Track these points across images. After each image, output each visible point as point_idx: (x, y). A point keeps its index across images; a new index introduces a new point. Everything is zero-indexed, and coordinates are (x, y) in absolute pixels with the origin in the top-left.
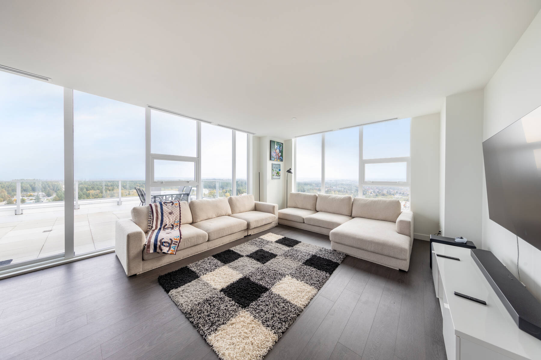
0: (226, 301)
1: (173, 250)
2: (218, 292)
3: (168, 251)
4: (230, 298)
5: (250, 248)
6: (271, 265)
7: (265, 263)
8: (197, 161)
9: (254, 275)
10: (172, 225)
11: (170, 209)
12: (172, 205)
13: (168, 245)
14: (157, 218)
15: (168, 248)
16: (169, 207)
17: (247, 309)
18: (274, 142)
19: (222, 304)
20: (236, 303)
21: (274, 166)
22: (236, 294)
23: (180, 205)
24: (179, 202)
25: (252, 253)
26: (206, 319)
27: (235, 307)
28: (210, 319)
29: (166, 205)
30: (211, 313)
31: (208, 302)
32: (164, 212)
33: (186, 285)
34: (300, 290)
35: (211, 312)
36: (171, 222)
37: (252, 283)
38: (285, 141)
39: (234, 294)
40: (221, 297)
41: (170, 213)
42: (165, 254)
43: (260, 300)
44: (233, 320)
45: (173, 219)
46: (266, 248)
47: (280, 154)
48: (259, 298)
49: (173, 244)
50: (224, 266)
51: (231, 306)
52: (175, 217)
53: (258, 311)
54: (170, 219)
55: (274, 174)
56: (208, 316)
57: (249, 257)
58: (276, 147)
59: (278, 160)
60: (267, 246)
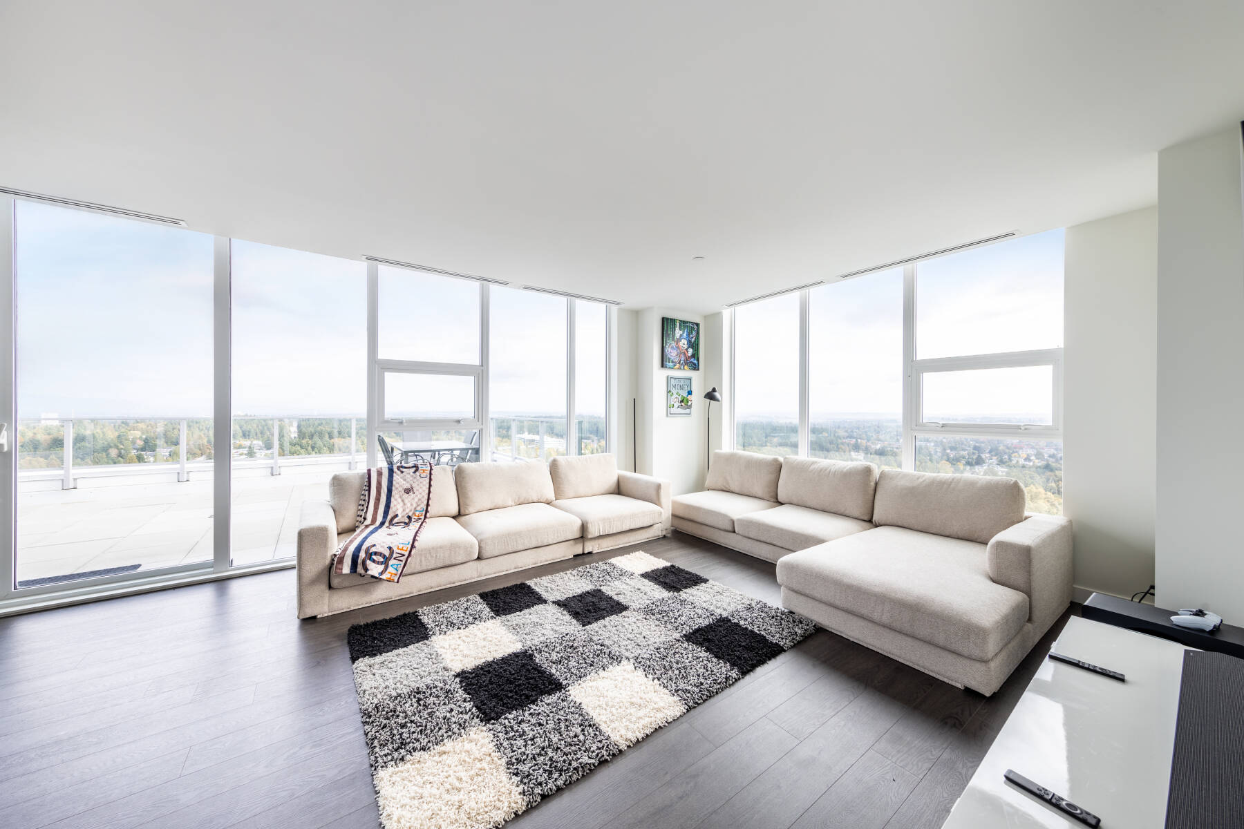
0: (455, 699)
1: (394, 572)
2: (451, 676)
3: (381, 573)
4: (469, 694)
5: (574, 584)
6: (600, 632)
7: (590, 623)
8: (481, 374)
9: (546, 649)
10: (409, 518)
11: (408, 482)
12: (415, 472)
13: (382, 560)
14: (378, 500)
15: (381, 568)
16: (408, 476)
17: (491, 726)
18: (673, 321)
19: (445, 704)
20: (474, 709)
21: (673, 382)
22: (485, 686)
23: (431, 474)
24: (431, 467)
25: (571, 596)
26: (395, 732)
27: (466, 717)
28: (401, 734)
29: (402, 472)
30: (412, 722)
31: (417, 696)
32: (393, 488)
33: (395, 652)
34: (639, 701)
35: (413, 718)
36: (407, 511)
37: (533, 668)
38: (706, 317)
39: (480, 687)
40: (450, 690)
41: (407, 491)
42: (374, 580)
43: (530, 709)
44: (449, 745)
45: (412, 505)
46: (611, 589)
47: (690, 351)
48: (532, 706)
49: (395, 559)
50: (494, 621)
51: (462, 713)
52: (416, 500)
53: (513, 734)
54: (405, 504)
55: (672, 403)
56: (403, 726)
57: (559, 605)
58: (678, 333)
59: (686, 367)
60: (616, 583)
